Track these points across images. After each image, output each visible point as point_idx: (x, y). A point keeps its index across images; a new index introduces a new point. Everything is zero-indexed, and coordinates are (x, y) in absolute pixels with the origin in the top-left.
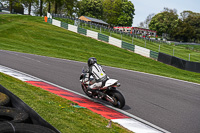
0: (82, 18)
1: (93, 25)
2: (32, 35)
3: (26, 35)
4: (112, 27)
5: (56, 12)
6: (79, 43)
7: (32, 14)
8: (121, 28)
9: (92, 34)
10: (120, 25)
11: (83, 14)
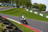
0: (34, 9)
1: (36, 11)
2: (22, 13)
3: (20, 13)
4: (41, 11)
5: (27, 7)
6: (33, 15)
7: (22, 8)
8: (43, 12)
9: (36, 13)
10: (43, 11)
11: (34, 8)
